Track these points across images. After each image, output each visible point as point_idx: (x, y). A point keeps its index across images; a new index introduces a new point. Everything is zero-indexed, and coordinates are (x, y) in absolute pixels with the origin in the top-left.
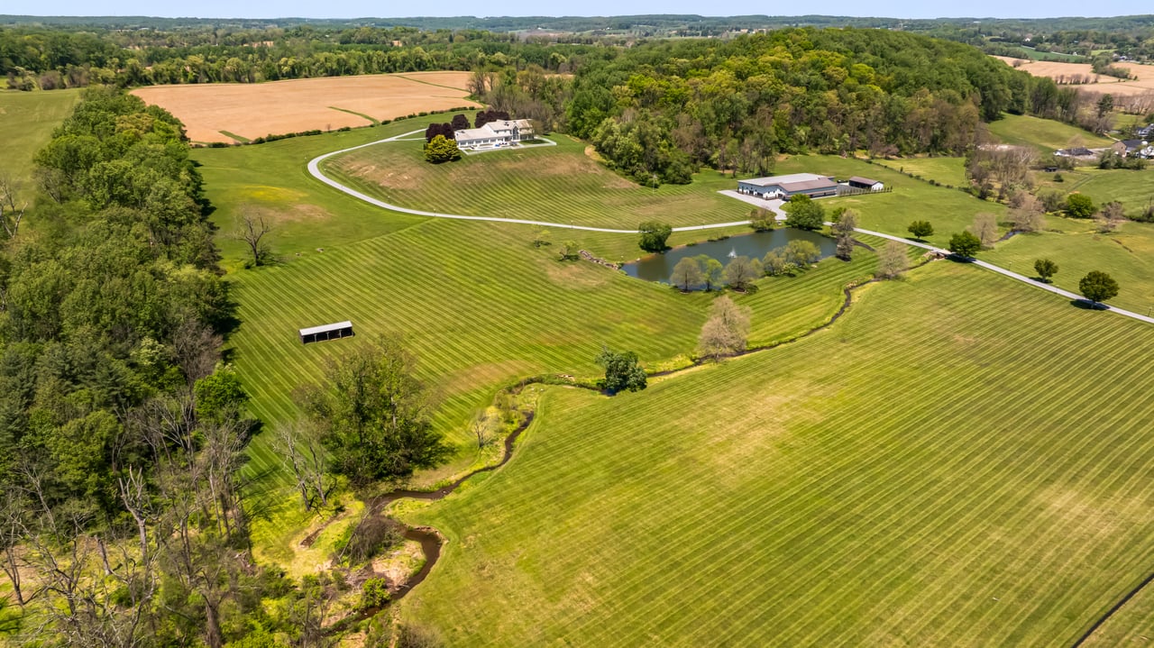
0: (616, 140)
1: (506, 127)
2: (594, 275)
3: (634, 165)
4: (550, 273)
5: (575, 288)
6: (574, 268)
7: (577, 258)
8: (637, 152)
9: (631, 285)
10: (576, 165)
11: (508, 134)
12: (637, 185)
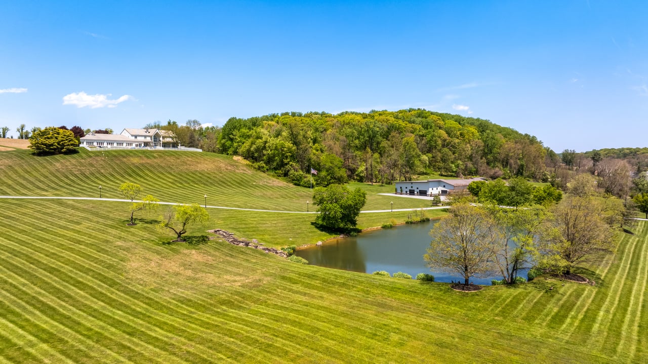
0: (266, 142)
1: (148, 134)
2: (238, 266)
3: (286, 164)
4: (134, 264)
5: (188, 294)
6: (194, 255)
7: (204, 239)
8: (290, 150)
9: (324, 280)
10: (222, 165)
11: (148, 139)
12: (291, 185)
